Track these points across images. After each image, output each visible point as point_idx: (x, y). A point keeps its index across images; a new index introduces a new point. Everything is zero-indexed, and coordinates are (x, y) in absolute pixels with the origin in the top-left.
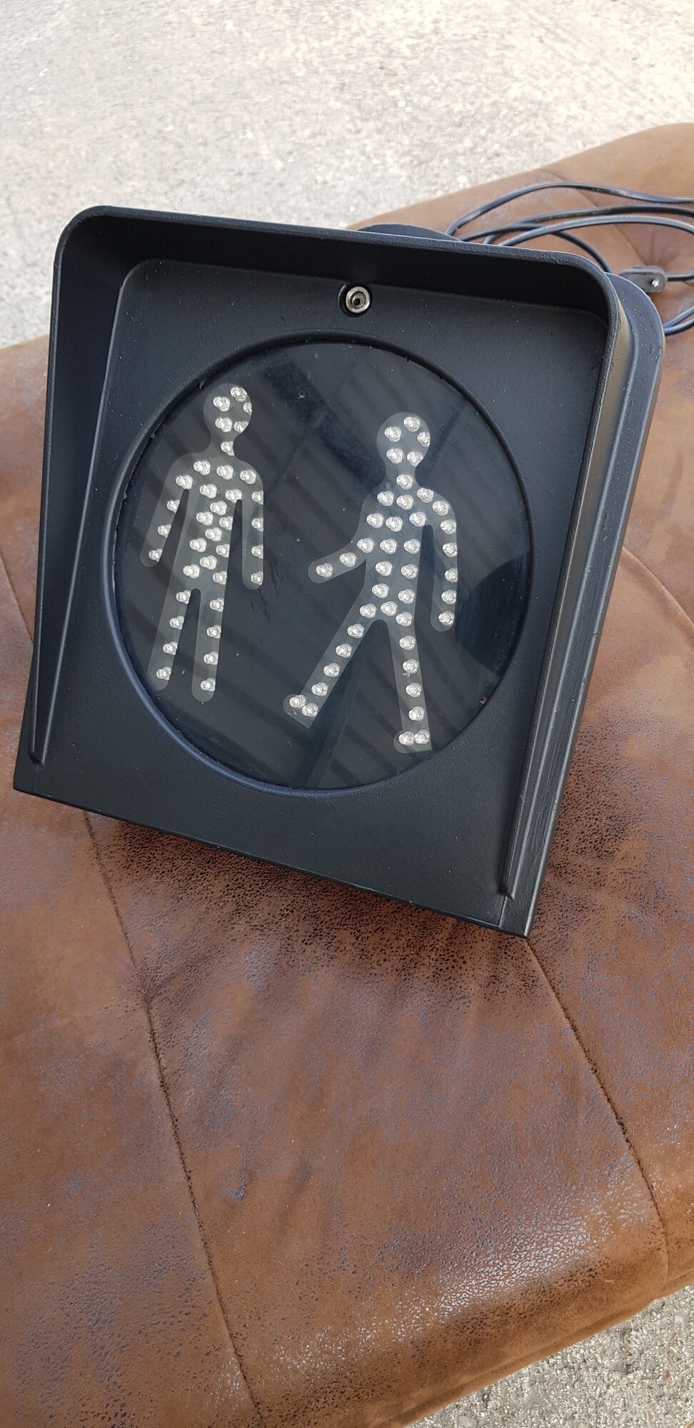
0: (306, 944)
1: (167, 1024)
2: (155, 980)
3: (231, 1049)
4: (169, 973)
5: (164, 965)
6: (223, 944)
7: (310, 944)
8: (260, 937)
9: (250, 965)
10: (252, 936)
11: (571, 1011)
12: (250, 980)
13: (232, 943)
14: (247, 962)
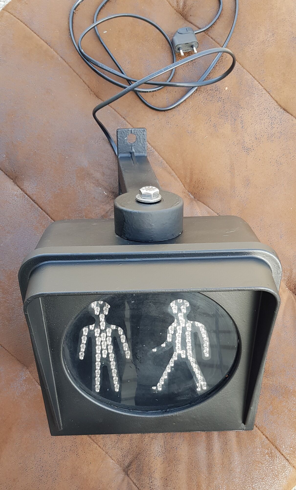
0: (172, 438)
1: (138, 480)
2: (125, 464)
3: (165, 482)
4: (129, 461)
5: (126, 459)
6: (143, 447)
7: (174, 438)
8: (155, 441)
9: (157, 452)
10: (153, 442)
11: (264, 432)
12: (159, 457)
13: (147, 446)
14: (155, 451)
